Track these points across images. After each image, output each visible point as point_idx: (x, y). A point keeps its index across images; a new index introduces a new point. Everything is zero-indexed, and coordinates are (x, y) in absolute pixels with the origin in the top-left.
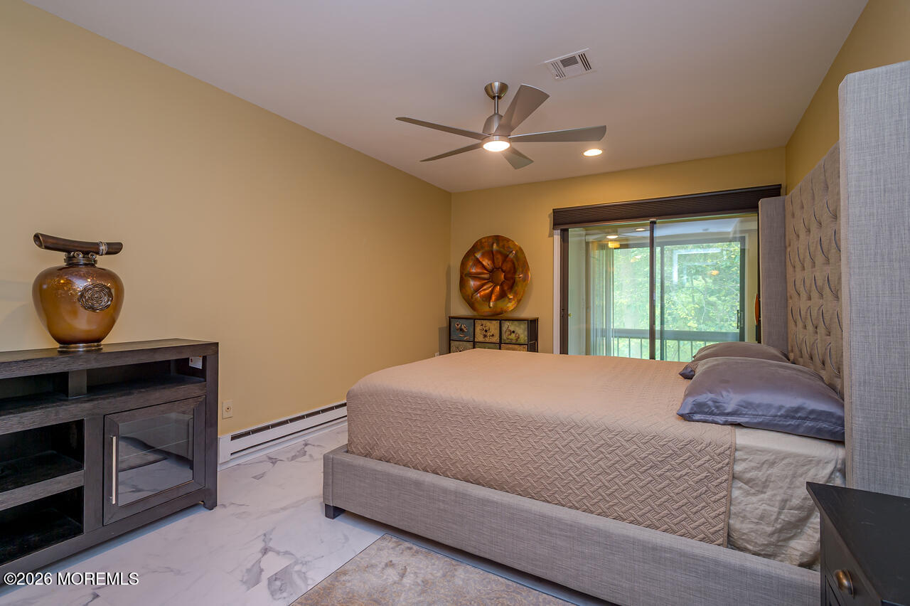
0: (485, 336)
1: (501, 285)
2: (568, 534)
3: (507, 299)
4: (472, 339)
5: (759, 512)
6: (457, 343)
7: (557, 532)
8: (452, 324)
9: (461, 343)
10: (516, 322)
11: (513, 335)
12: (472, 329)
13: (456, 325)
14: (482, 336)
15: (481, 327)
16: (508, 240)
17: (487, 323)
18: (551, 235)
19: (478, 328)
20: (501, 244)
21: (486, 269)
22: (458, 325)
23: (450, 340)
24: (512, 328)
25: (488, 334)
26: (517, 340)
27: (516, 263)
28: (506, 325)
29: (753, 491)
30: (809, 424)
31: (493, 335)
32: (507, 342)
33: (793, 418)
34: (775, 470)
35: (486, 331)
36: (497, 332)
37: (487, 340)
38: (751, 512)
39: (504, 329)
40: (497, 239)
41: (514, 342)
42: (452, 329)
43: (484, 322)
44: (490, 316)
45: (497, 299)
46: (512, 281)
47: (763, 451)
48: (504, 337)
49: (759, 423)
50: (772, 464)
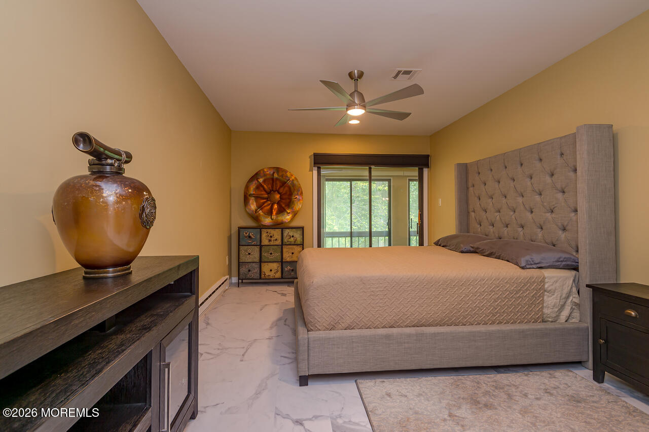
0: (270, 241)
1: (278, 203)
2: (484, 338)
3: (286, 213)
4: (259, 244)
5: (553, 304)
6: (246, 247)
7: (479, 339)
8: (241, 234)
9: (249, 247)
10: (294, 230)
11: (292, 239)
12: (259, 236)
13: (245, 233)
14: (267, 241)
15: (267, 234)
16: (286, 172)
17: (272, 232)
18: (311, 170)
19: (264, 235)
20: (280, 174)
21: (265, 191)
22: (246, 233)
23: (239, 245)
24: (291, 234)
25: (273, 239)
26: (295, 242)
27: (292, 188)
28: (286, 232)
29: (550, 295)
30: (564, 263)
31: (276, 240)
32: (287, 243)
33: (559, 261)
34: (558, 284)
35: (271, 237)
36: (279, 238)
37: (272, 243)
38: (550, 304)
39: (285, 234)
40: (278, 170)
41: (293, 243)
42: (241, 237)
43: (269, 230)
44: (272, 226)
45: (277, 214)
46: (288, 201)
47: (553, 277)
48: (285, 240)
49: (549, 266)
50: (556, 282)
